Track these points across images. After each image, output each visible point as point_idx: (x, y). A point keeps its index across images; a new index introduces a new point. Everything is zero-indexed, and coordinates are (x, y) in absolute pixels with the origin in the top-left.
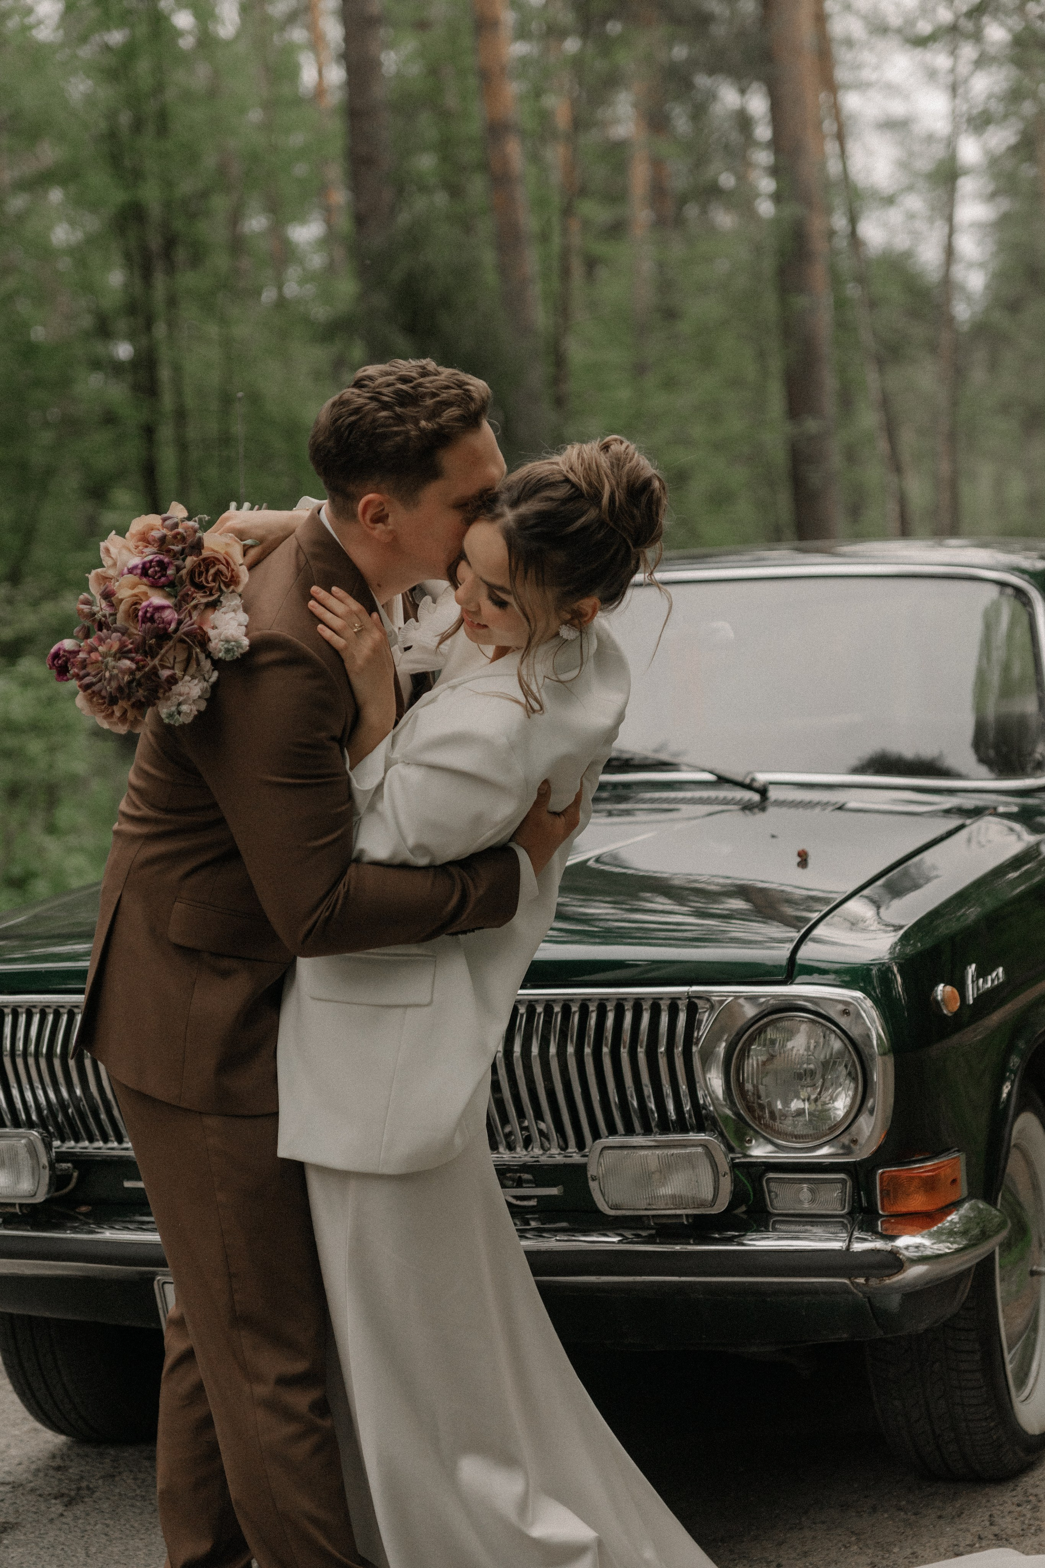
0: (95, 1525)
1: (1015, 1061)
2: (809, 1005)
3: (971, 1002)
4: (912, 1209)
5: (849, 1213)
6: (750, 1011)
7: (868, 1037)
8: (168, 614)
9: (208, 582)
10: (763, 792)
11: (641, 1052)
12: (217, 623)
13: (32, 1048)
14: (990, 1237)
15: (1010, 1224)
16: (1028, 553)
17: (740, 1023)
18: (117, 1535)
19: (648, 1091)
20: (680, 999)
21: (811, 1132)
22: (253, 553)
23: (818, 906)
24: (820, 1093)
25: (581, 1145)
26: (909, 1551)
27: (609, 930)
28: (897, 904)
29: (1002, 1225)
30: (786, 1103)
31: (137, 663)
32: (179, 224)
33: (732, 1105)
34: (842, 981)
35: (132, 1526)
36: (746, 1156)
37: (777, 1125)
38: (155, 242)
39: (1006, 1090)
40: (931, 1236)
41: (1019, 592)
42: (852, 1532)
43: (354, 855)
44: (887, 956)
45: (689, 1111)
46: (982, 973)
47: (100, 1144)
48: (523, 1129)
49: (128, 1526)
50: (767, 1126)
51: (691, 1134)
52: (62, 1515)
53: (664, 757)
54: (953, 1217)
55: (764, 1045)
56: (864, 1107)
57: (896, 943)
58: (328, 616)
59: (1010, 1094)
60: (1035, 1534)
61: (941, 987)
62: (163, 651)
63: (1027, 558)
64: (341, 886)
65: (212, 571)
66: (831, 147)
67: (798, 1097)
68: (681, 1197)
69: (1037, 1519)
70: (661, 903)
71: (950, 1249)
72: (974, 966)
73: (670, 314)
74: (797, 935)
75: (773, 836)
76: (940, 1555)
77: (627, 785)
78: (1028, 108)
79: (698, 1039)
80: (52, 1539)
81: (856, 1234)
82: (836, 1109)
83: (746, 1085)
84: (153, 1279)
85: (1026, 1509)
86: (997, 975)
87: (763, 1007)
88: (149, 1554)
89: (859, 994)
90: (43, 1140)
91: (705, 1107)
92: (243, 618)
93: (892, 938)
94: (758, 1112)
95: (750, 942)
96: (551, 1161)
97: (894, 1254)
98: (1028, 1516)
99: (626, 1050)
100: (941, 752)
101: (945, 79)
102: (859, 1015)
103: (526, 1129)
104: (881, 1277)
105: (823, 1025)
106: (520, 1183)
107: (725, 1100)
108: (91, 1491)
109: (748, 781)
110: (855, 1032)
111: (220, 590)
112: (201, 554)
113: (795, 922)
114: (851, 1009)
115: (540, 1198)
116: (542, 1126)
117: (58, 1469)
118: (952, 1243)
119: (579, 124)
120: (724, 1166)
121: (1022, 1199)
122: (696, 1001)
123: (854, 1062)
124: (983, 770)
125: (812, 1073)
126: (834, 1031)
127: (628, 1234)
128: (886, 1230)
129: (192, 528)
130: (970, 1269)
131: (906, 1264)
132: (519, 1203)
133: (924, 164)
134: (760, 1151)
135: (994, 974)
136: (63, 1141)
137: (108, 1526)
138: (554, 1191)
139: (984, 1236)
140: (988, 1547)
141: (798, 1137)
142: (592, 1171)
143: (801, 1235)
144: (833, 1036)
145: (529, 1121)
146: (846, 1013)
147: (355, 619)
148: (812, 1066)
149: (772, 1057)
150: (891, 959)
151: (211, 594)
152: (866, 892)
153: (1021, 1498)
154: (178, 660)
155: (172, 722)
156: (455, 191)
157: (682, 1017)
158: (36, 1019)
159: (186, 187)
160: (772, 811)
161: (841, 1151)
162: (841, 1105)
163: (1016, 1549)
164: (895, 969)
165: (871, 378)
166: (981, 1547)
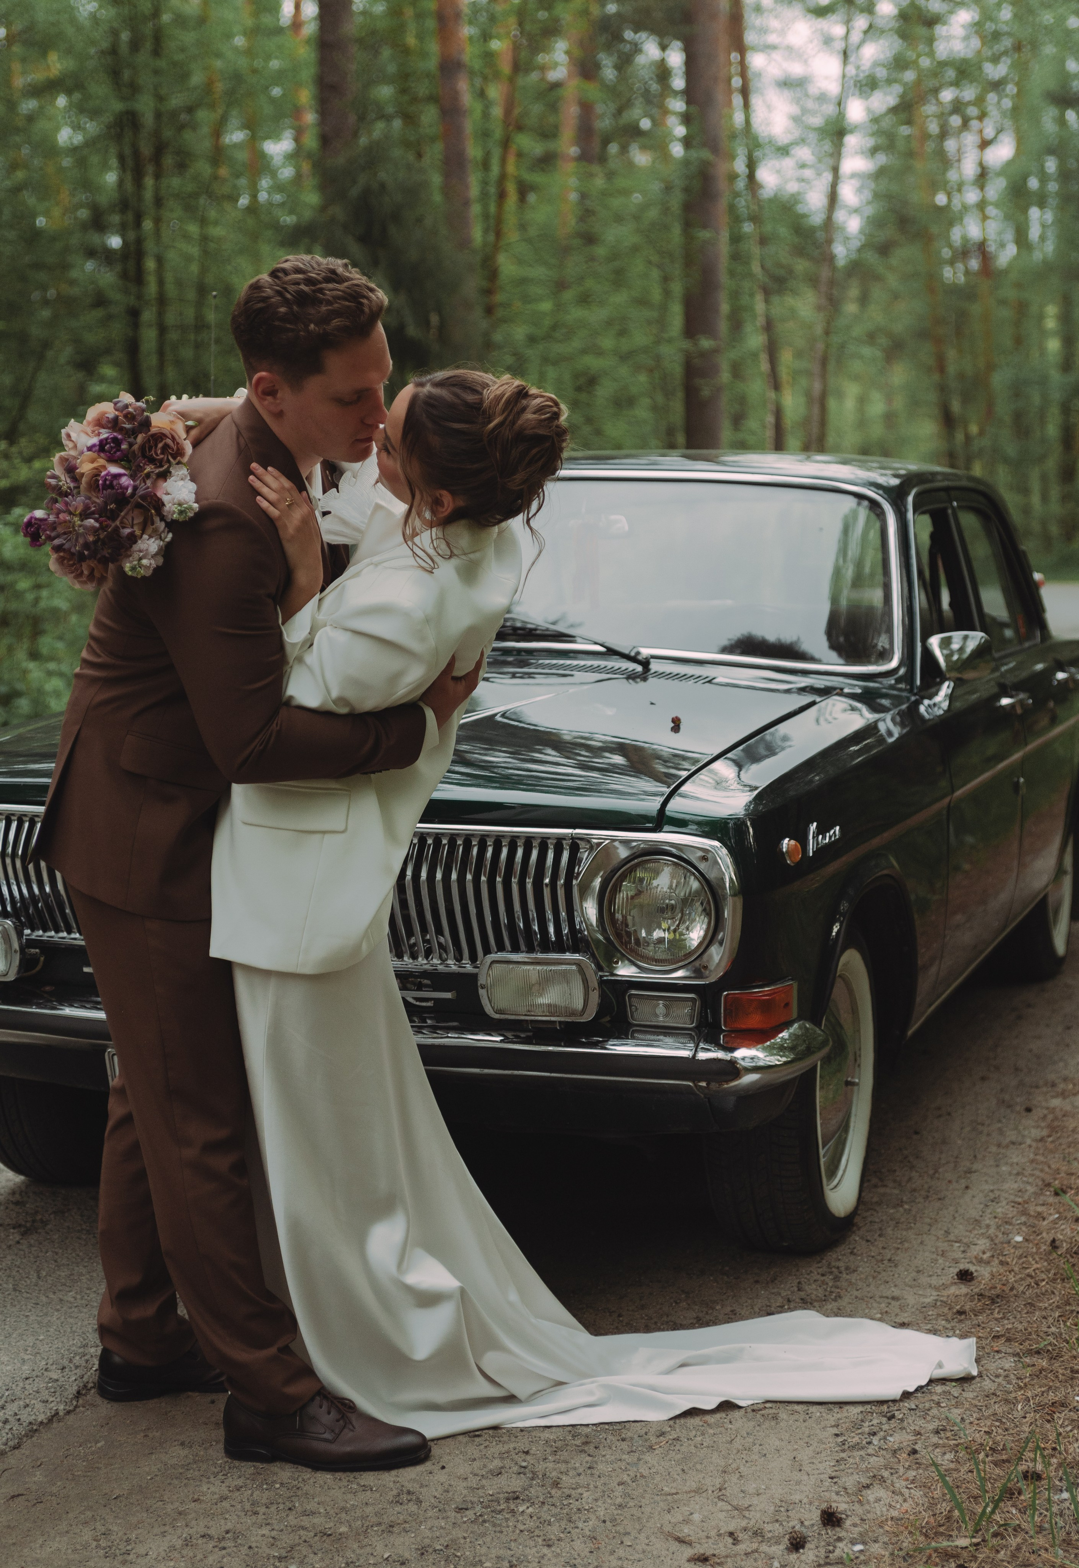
0: (47, 1252)
1: (844, 906)
2: (674, 850)
3: (811, 854)
4: (750, 1026)
5: (695, 1027)
6: (623, 853)
7: (722, 880)
8: (125, 481)
9: (157, 455)
10: (645, 664)
11: (529, 882)
12: (169, 491)
13: (10, 850)
14: (814, 1052)
15: (831, 1043)
16: (883, 471)
17: (615, 863)
18: (65, 1261)
19: (533, 913)
20: (565, 839)
21: (669, 957)
22: (194, 433)
23: (686, 765)
24: (678, 926)
25: (473, 958)
26: (729, 1309)
27: (508, 777)
28: (754, 768)
29: (824, 1043)
30: (649, 933)
31: (101, 523)
32: (168, 133)
33: (604, 931)
34: (703, 832)
35: (78, 1255)
36: (613, 975)
37: (641, 950)
38: (146, 150)
39: (835, 929)
40: (764, 1049)
41: (874, 505)
42: (683, 1291)
43: (284, 699)
44: (743, 812)
45: (567, 935)
46: (821, 831)
47: (65, 934)
48: (424, 941)
49: (74, 1255)
50: (632, 951)
51: (567, 954)
52: (18, 1242)
53: (561, 628)
54: (785, 1034)
55: (634, 883)
56: (715, 941)
57: (750, 802)
58: (265, 490)
59: (838, 932)
60: (835, 1300)
61: (786, 840)
62: (122, 514)
63: (882, 475)
64: (274, 725)
65: (160, 445)
66: (737, 100)
67: (660, 927)
68: (555, 1006)
69: (837, 1287)
70: (551, 755)
71: (779, 1061)
72: (815, 824)
73: (590, 239)
74: (668, 791)
75: (652, 704)
76: (755, 1313)
77: (530, 652)
78: (909, 76)
79: (579, 874)
80: (9, 1263)
81: (702, 1045)
82: (693, 940)
83: (617, 915)
84: (105, 1051)
85: (828, 1279)
86: (835, 832)
87: (635, 850)
88: (91, 1279)
89: (716, 843)
90: (16, 928)
91: (581, 931)
92: (193, 487)
93: (747, 797)
94: (625, 938)
95: (630, 794)
96: (447, 970)
97: (733, 1063)
98: (830, 1284)
99: (516, 880)
100: (799, 639)
101: (839, 45)
102: (717, 863)
103: (428, 941)
104: (720, 1083)
105: (684, 868)
106: (420, 988)
107: (597, 926)
108: (44, 1223)
109: (633, 654)
110: (712, 875)
111: (168, 461)
112: (149, 430)
113: (665, 779)
114: (709, 856)
115: (435, 1000)
116: (442, 939)
117: (17, 1203)
118: (781, 1056)
119: (519, 67)
120: (594, 983)
121: (842, 1022)
122: (578, 842)
123: (709, 900)
124: (833, 655)
125: (673, 908)
126: (694, 874)
127: (509, 1035)
128: (727, 1043)
129: (140, 407)
130: (795, 1079)
131: (743, 1072)
132: (418, 1003)
133: (817, 121)
134: (625, 971)
135: (832, 832)
136: (33, 931)
137: (57, 1253)
138: (448, 995)
139: (809, 1051)
140: (795, 1309)
141: (658, 961)
142: (482, 980)
143: (655, 1043)
144: (692, 878)
145: (431, 935)
146: (704, 859)
147: (287, 494)
148: (673, 902)
149: (639, 893)
150: (745, 815)
151: (161, 466)
152: (729, 755)
153: (824, 1269)
154: (135, 522)
155: (135, 575)
156: (410, 119)
157: (566, 855)
158: (14, 825)
159: (176, 101)
160: (651, 681)
161: (693, 975)
162: (696, 935)
163: (818, 1311)
164: (749, 824)
165: (759, 306)
166: (789, 1308)
